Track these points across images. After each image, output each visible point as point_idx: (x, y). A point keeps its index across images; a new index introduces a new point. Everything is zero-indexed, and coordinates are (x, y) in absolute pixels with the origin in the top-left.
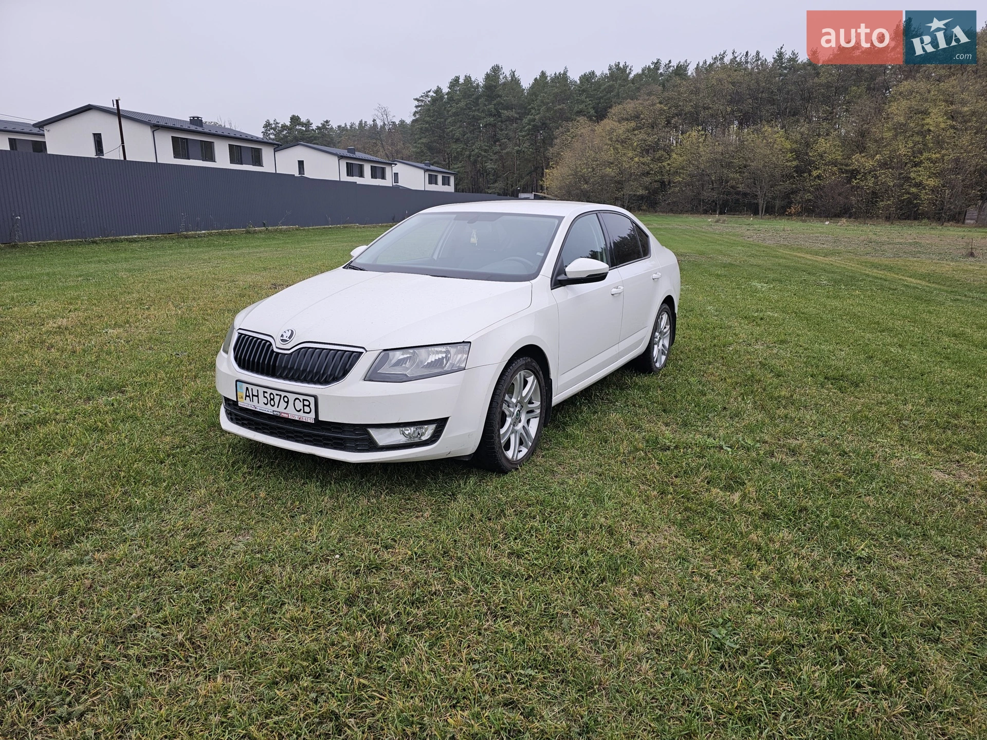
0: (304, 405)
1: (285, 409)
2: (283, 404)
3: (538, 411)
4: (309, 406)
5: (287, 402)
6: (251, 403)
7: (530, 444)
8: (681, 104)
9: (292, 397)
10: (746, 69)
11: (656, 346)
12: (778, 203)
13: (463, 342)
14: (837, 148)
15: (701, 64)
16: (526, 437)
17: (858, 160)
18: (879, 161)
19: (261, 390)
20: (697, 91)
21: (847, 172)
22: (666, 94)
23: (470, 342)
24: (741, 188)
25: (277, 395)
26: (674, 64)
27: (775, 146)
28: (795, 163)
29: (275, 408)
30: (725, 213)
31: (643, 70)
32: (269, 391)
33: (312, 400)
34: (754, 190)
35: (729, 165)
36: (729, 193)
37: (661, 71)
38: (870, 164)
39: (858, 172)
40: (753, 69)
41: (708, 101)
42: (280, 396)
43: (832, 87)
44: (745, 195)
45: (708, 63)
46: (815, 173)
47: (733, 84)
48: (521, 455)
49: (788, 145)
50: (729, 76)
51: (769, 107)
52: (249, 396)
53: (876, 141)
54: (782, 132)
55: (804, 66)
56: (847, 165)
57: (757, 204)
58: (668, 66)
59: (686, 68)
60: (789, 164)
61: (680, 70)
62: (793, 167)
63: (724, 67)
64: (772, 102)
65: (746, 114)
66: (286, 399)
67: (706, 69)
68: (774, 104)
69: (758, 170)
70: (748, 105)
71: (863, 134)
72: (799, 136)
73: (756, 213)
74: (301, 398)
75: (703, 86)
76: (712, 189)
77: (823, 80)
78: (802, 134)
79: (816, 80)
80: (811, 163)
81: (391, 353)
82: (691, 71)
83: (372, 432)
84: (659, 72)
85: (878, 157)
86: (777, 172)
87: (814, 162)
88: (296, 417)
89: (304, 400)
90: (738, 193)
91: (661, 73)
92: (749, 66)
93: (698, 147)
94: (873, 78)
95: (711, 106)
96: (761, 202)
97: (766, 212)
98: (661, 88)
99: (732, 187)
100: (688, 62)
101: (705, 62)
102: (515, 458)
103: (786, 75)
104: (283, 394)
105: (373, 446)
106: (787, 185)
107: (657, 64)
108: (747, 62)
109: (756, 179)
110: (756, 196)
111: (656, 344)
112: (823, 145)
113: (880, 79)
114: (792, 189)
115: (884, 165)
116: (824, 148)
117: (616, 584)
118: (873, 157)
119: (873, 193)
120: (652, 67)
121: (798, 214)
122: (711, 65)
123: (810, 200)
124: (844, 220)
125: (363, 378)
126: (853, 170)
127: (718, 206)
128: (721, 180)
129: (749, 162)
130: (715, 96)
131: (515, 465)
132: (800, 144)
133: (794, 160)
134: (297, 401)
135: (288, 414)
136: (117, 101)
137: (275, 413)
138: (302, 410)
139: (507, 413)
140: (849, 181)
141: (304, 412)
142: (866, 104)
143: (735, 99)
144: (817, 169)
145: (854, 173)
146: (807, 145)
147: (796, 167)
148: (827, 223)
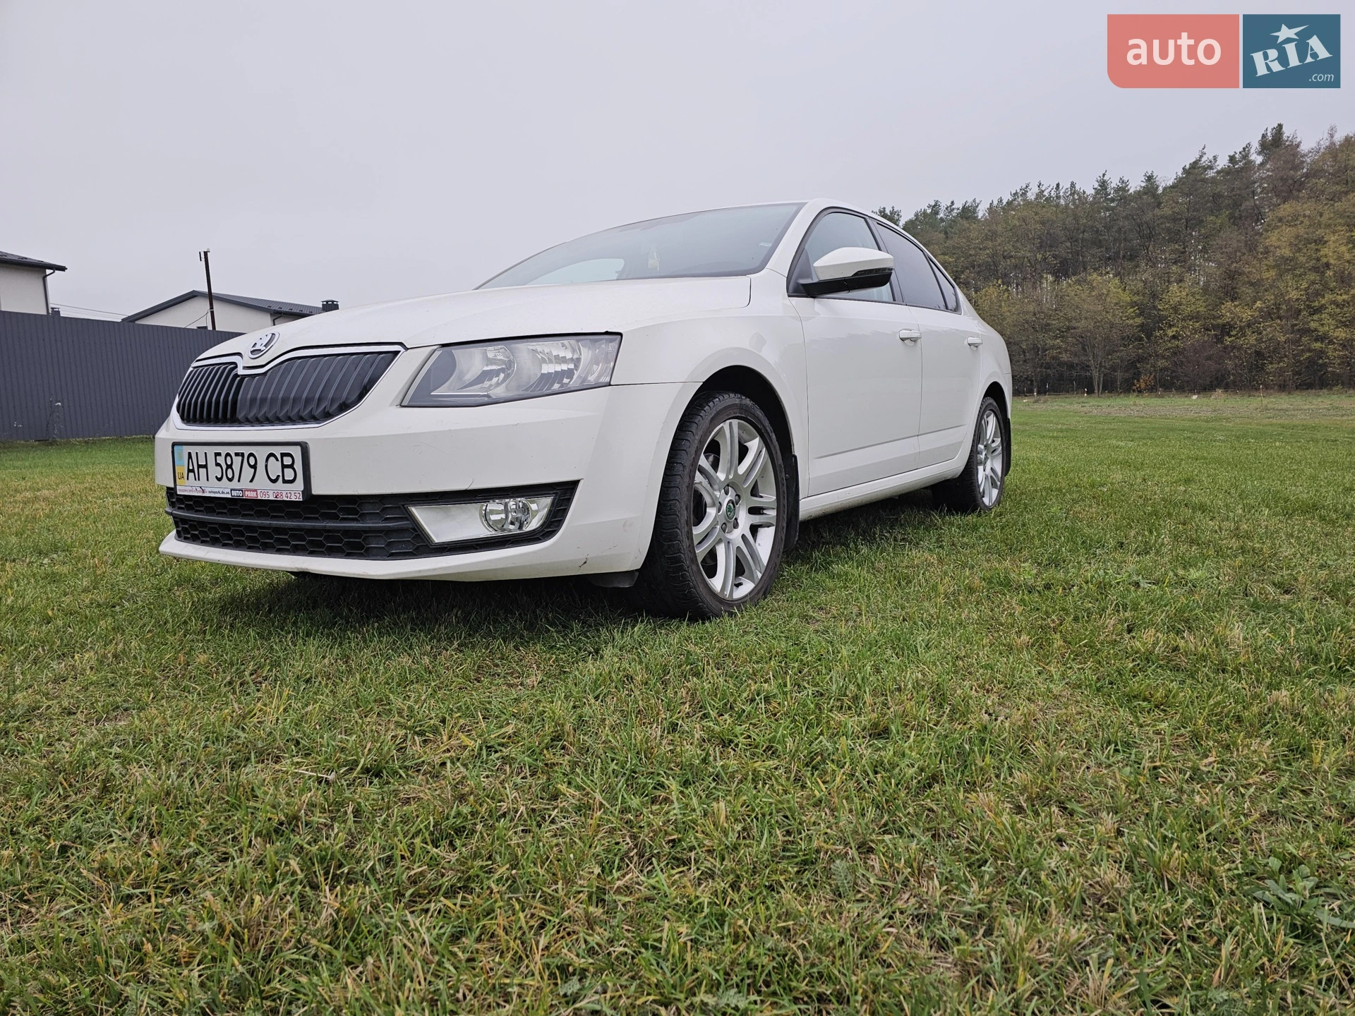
0: (284, 466)
1: (251, 481)
2: (248, 472)
3: (773, 513)
4: (291, 466)
5: (254, 467)
6: (197, 483)
7: (760, 575)
8: (972, 252)
9: (261, 453)
10: (1057, 206)
11: (981, 468)
12: (1119, 375)
13: (607, 333)
14: (1197, 297)
15: (995, 203)
16: (749, 557)
17: (1229, 311)
18: (1261, 310)
19: (211, 451)
20: (993, 236)
21: (1215, 327)
22: (949, 243)
23: (620, 334)
24: (1065, 357)
25: (237, 454)
26: (959, 205)
27: (1108, 300)
28: (1139, 321)
29: (235, 484)
30: (1045, 393)
31: (916, 215)
32: (223, 450)
33: (296, 452)
34: (1083, 358)
35: (1046, 328)
36: (1048, 366)
37: (941, 215)
38: (1247, 315)
39: (1232, 327)
40: (1067, 205)
41: (1008, 247)
42: (242, 455)
43: (1181, 219)
44: (1071, 366)
45: (1005, 202)
46: (1170, 333)
47: (1043, 223)
48: (740, 593)
49: (1126, 298)
50: (1036, 214)
51: (1095, 251)
52: (193, 471)
53: (1252, 284)
54: (1117, 281)
55: (1139, 194)
56: (1215, 318)
57: (1091, 378)
58: (950, 209)
59: (975, 209)
60: (1131, 322)
61: (968, 213)
62: (1138, 327)
63: (1028, 204)
64: (1098, 243)
65: (1064, 262)
66: (252, 461)
67: (1003, 208)
68: (1101, 247)
69: (1088, 331)
70: (1063, 250)
71: (1232, 275)
72: (1141, 285)
73: (1090, 392)
74: (278, 451)
75: (999, 229)
76: (1025, 361)
77: (1167, 211)
78: (1145, 282)
79: (1157, 211)
80: (1161, 319)
81: (457, 352)
82: (981, 213)
83: (420, 513)
84: (939, 217)
85: (1258, 304)
86: (1115, 334)
87: (1166, 317)
88: (271, 493)
89: (283, 455)
90: (1061, 364)
91: (941, 218)
92: (1062, 202)
93: (1000, 306)
94: (1237, 205)
95: (1013, 253)
96: (1095, 374)
97: (1105, 388)
98: (942, 235)
99: (1053, 358)
100: (977, 201)
101: (1001, 201)
102: (727, 593)
103: (1113, 209)
104: (246, 450)
105: (422, 546)
106: (1131, 351)
107: (935, 207)
108: (1058, 197)
109: (1084, 343)
110: (1088, 366)
111: (981, 463)
112: (1176, 293)
113: (1248, 204)
114: (1138, 355)
115: (1269, 315)
116: (1178, 299)
117: (972, 787)
118: (1250, 305)
119: (1258, 353)
120: (929, 211)
121: (1152, 389)
122: (1009, 203)
123: (1166, 369)
124: (1219, 391)
125: (398, 402)
126: (1224, 325)
127: (1035, 384)
128: (1035, 349)
129: (1074, 324)
130: (1017, 241)
131: (729, 607)
132: (1144, 295)
133: (1138, 316)
134: (272, 459)
135: (255, 491)
136: (206, 253)
137: (234, 493)
138: (281, 478)
139: (707, 499)
140: (1219, 340)
141: (285, 481)
142: (1232, 238)
143: (1046, 242)
144: (1170, 326)
145: (1225, 329)
146: (1154, 296)
147: (1142, 325)
148: (1195, 397)
